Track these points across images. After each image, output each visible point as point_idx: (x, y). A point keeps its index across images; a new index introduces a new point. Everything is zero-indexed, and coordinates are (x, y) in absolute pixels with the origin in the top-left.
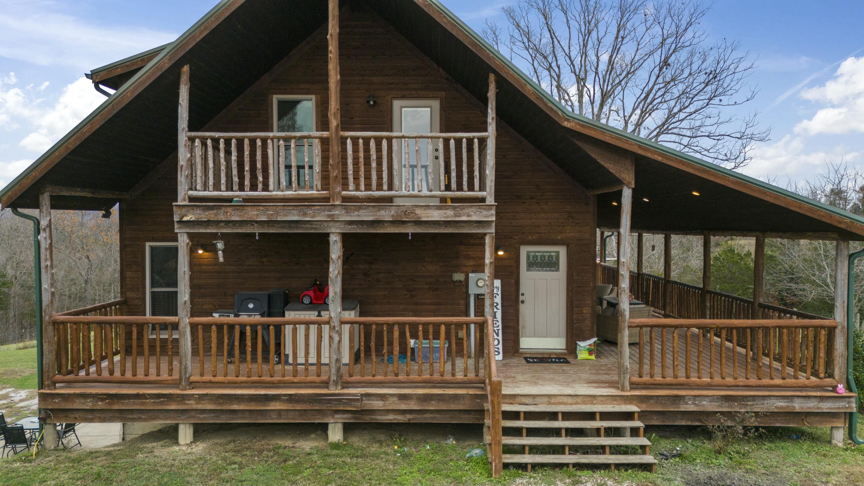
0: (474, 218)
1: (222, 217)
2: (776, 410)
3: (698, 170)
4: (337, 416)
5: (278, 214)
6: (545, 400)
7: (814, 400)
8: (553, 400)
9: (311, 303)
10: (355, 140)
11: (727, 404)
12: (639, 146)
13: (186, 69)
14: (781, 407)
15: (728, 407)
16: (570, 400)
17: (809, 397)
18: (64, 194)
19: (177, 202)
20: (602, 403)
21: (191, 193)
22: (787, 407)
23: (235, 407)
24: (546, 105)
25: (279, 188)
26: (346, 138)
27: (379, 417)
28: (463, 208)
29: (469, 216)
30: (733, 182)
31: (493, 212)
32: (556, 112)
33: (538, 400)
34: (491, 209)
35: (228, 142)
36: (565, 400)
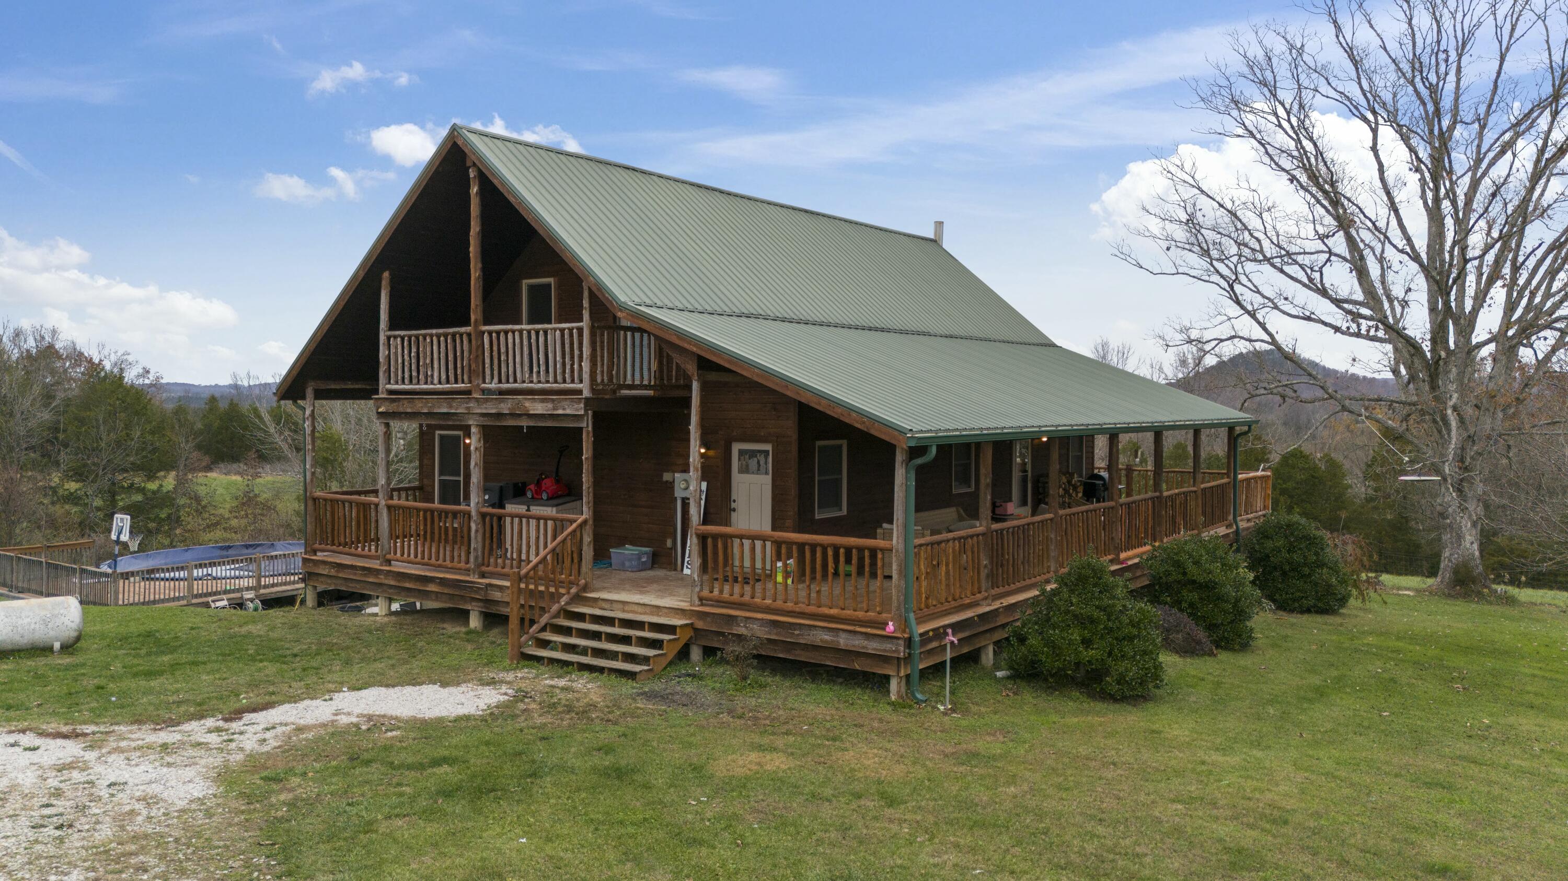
0: (568, 412)
1: (401, 410)
2: (820, 644)
3: (729, 362)
4: (474, 604)
5: (433, 406)
6: (620, 606)
7: (860, 637)
8: (626, 608)
9: (533, 498)
10: (490, 333)
11: (775, 631)
12: (678, 337)
13: (386, 275)
14: (826, 641)
15: (776, 634)
16: (640, 609)
17: (855, 632)
18: (333, 387)
19: (378, 394)
20: (666, 615)
21: (388, 386)
22: (832, 641)
23: (407, 585)
24: (604, 295)
25: (440, 383)
26: (483, 333)
27: (502, 609)
28: (560, 401)
29: (564, 409)
30: (758, 375)
31: (582, 405)
32: (611, 302)
33: (615, 606)
34: (580, 402)
35: (410, 337)
36: (636, 608)
